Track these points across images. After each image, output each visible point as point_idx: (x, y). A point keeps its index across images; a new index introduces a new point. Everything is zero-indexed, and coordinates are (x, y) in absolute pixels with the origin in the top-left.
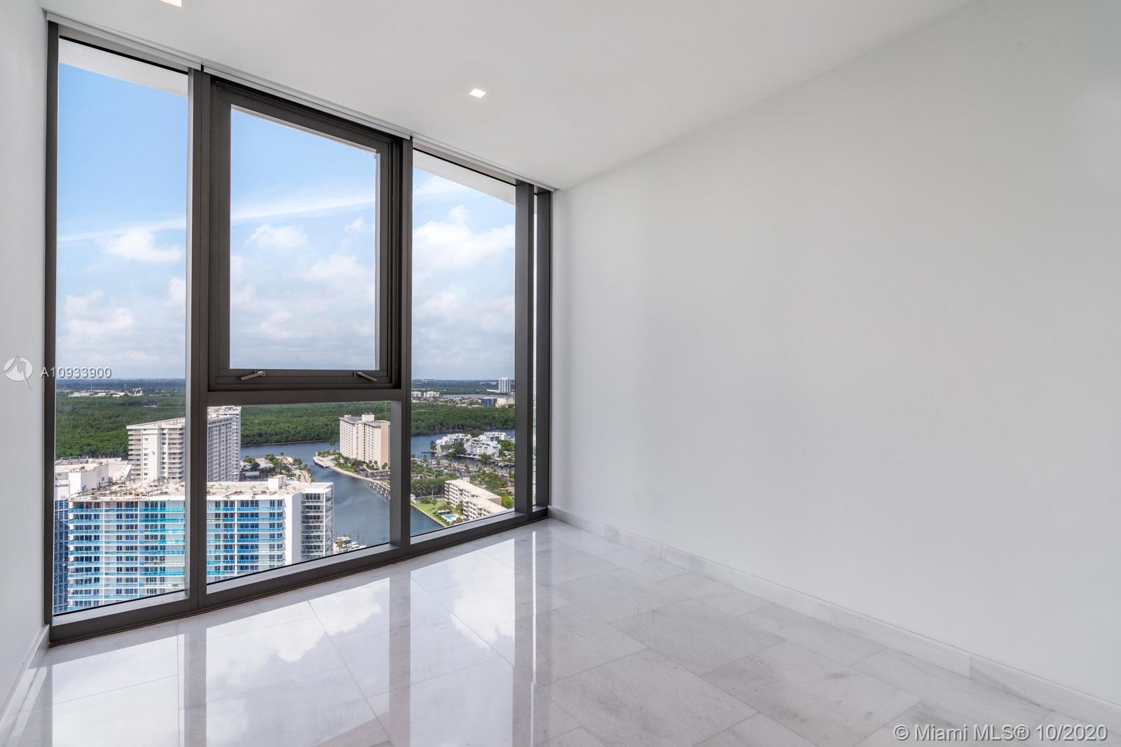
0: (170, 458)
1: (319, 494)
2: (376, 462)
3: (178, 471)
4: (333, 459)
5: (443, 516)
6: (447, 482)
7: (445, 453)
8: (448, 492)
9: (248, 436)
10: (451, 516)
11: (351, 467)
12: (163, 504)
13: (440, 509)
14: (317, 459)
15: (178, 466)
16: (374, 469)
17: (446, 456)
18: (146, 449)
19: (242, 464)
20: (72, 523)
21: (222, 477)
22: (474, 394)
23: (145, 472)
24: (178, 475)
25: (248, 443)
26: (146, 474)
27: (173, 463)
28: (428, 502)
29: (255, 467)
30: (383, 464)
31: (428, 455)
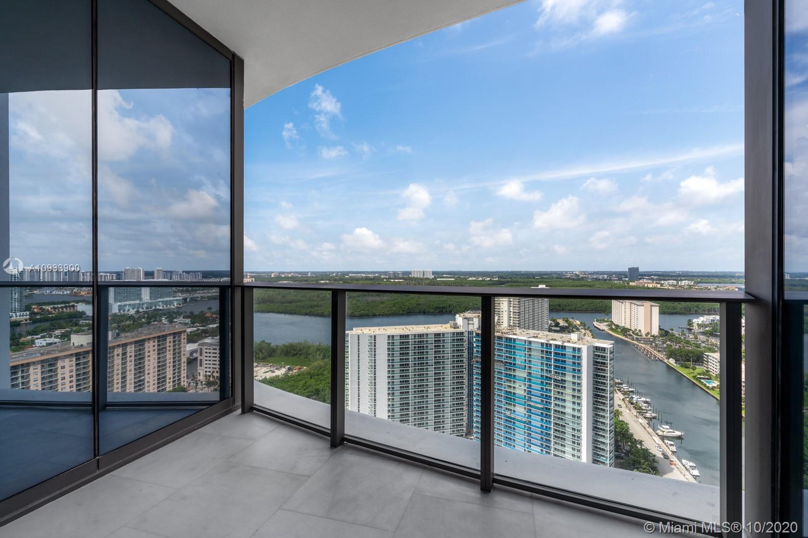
0: (513, 315)
1: (605, 348)
2: (640, 331)
3: (517, 322)
4: (607, 325)
5: (702, 381)
6: (707, 354)
7: (701, 330)
8: (708, 362)
9: (552, 306)
10: (711, 382)
11: (621, 332)
12: (515, 340)
13: (699, 374)
14: (595, 324)
15: (517, 319)
16: (639, 336)
17: (703, 332)
18: (502, 309)
19: (550, 322)
20: (475, 343)
21: (540, 328)
22: (730, 283)
23: (502, 321)
24: (517, 325)
25: (552, 310)
26: (502, 322)
27: (515, 318)
28: (687, 367)
29: (557, 325)
30: (646, 332)
31: (685, 330)
